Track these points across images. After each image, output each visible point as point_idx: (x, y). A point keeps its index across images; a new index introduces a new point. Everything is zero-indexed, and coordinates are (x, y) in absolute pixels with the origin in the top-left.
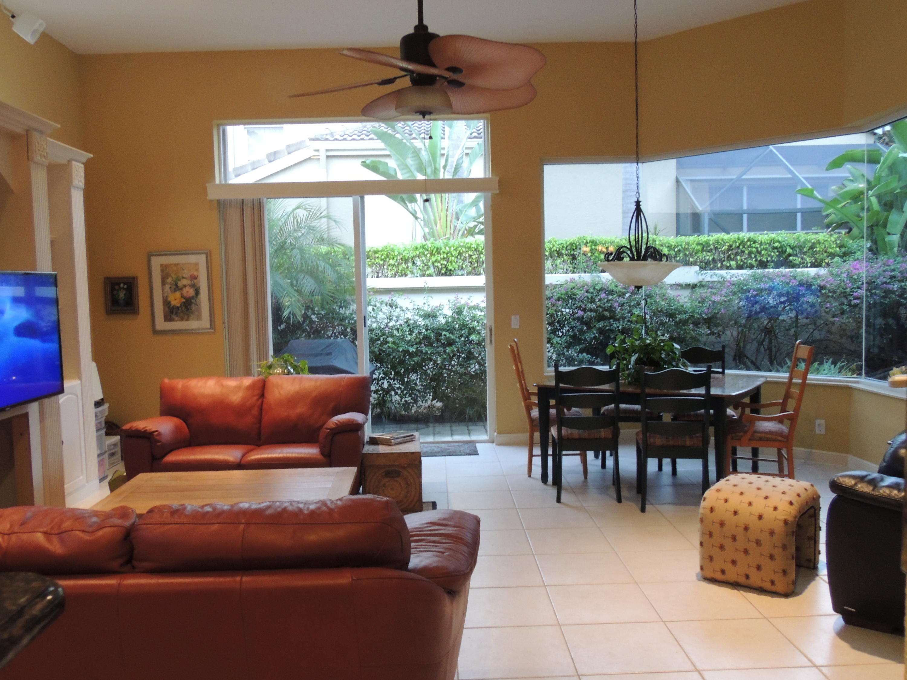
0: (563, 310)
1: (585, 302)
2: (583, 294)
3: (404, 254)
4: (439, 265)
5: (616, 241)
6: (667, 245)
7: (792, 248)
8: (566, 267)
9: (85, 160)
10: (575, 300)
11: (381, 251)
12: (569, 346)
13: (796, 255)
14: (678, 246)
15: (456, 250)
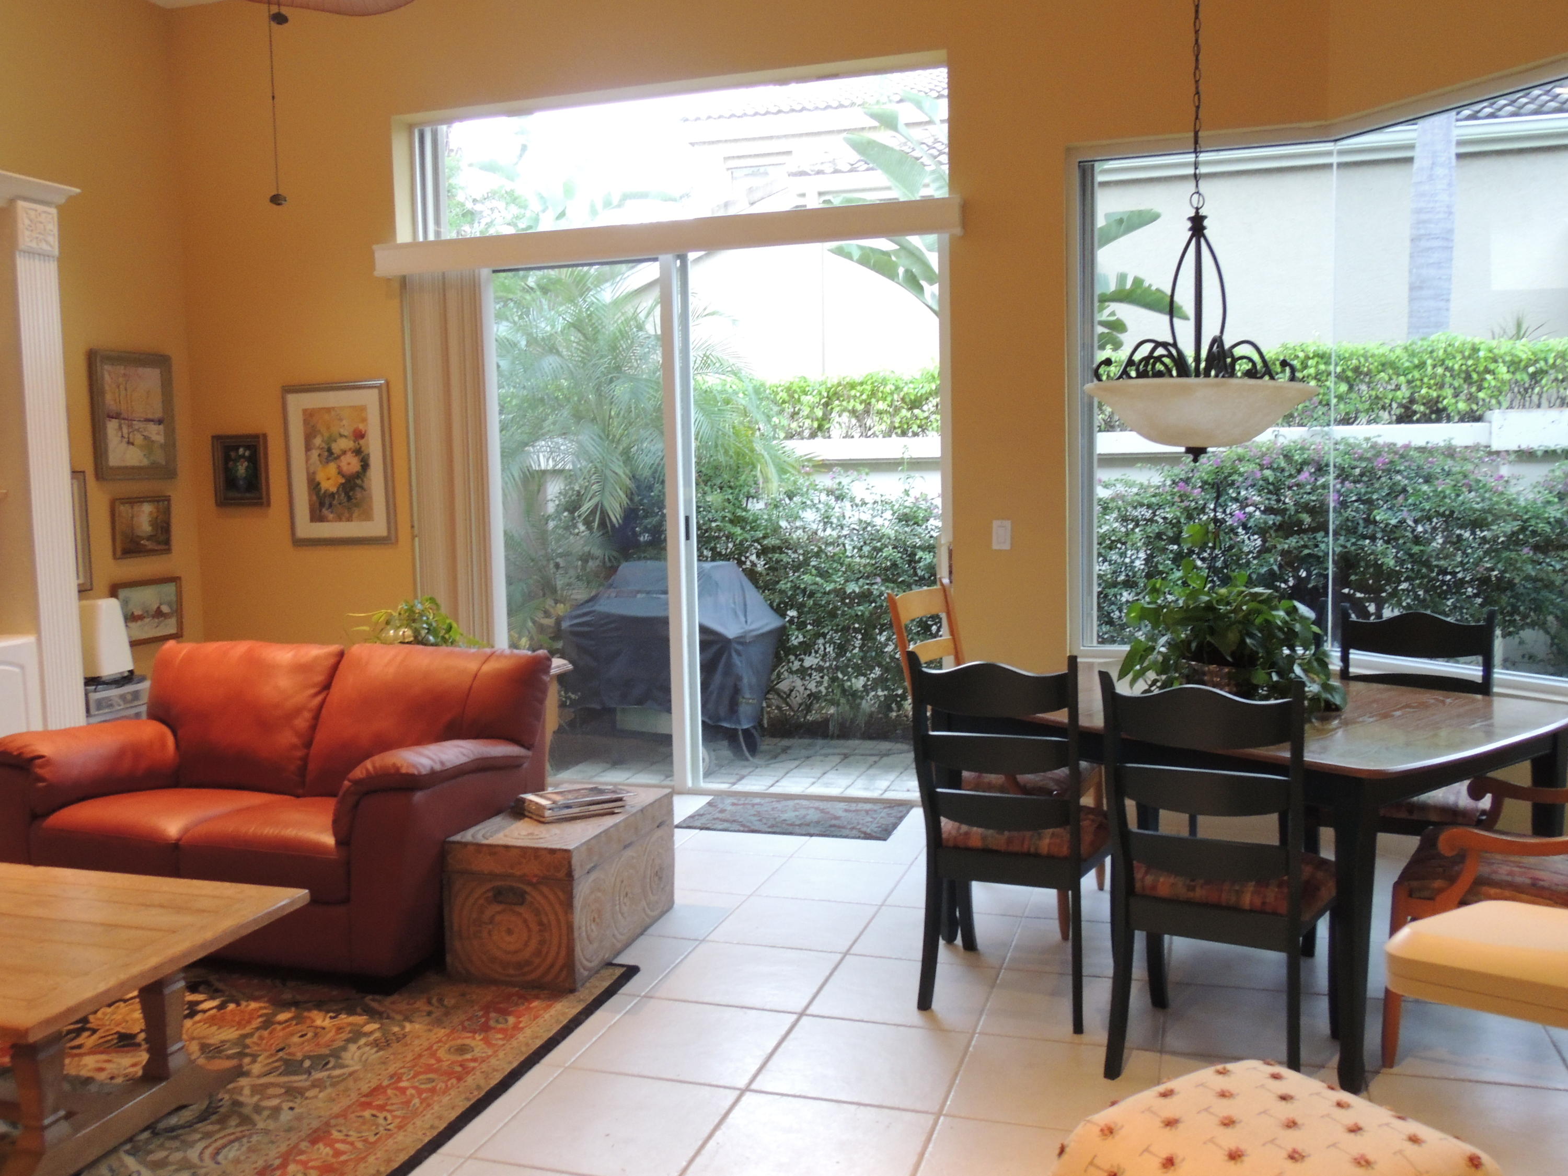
3: (905, 390)
6: (1508, 358)
9: (62, 200)
11: (861, 384)
14: (1536, 361)
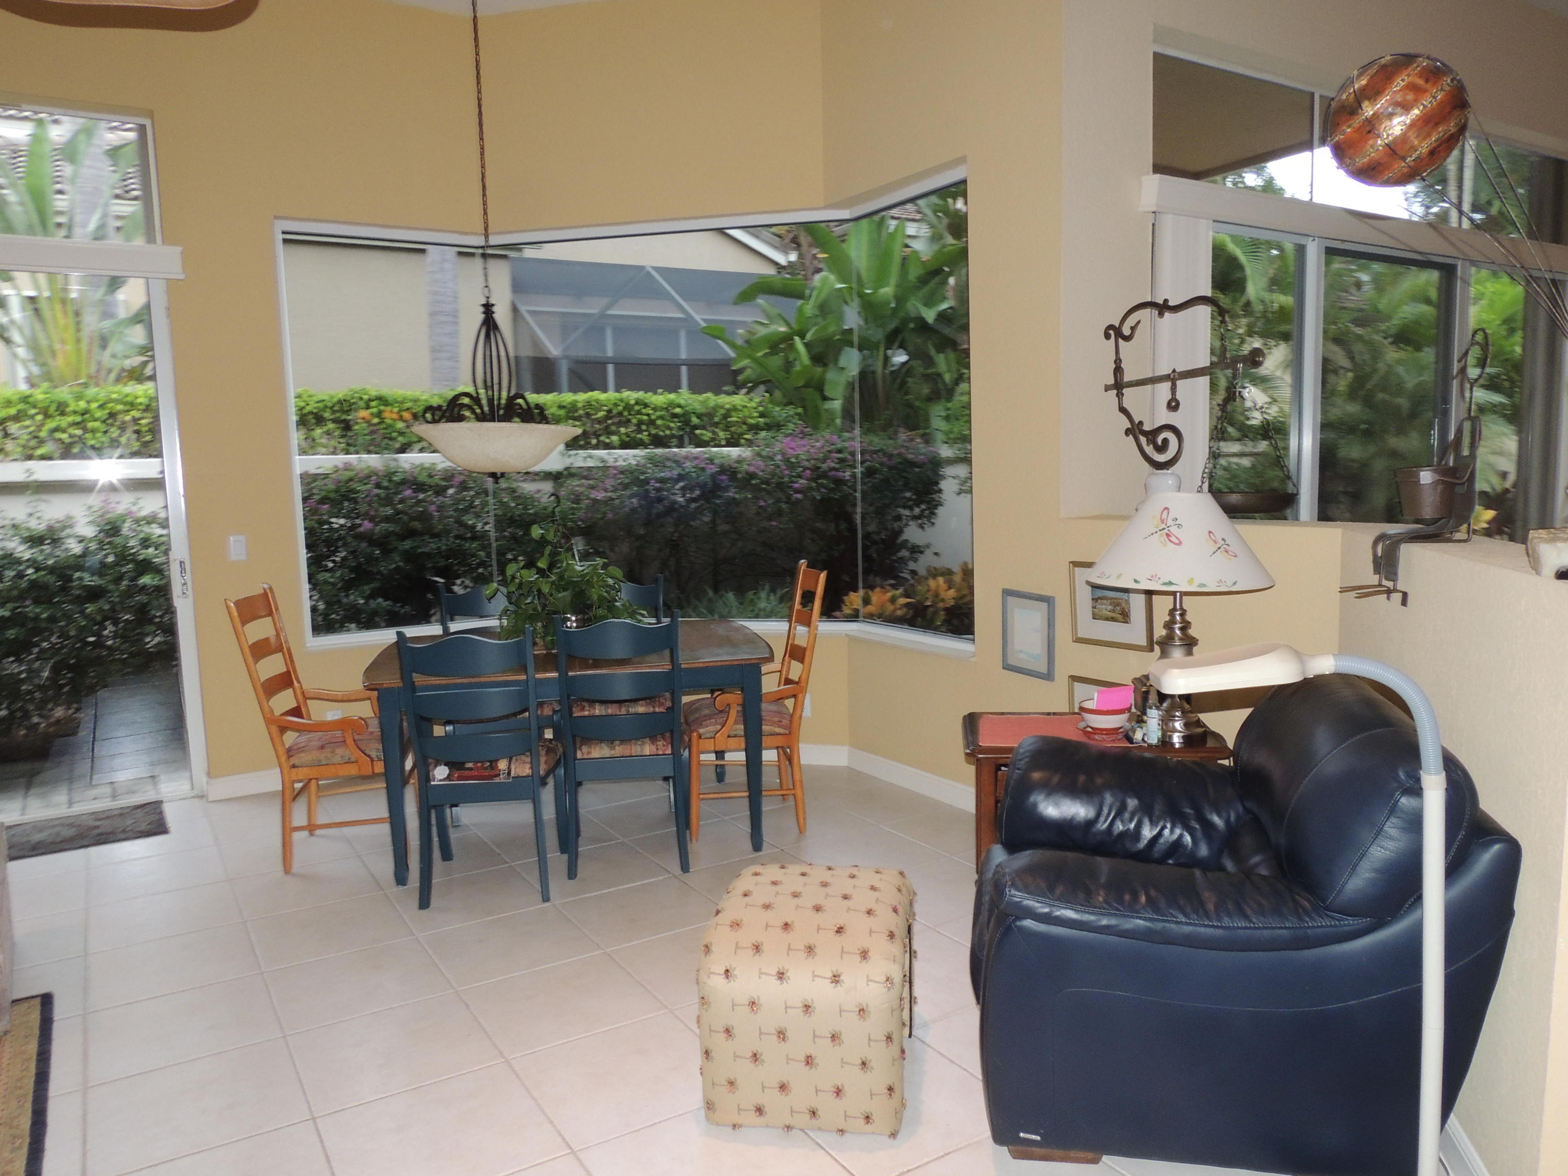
0: (333, 520)
1: (375, 505)
2: (369, 490)
4: (64, 436)
5: (423, 398)
7: (699, 416)
8: (333, 443)
10: (356, 502)
12: (348, 586)
13: (704, 428)
15: (101, 407)
